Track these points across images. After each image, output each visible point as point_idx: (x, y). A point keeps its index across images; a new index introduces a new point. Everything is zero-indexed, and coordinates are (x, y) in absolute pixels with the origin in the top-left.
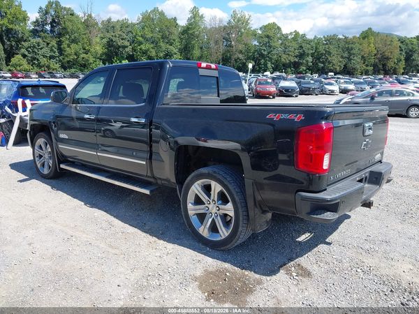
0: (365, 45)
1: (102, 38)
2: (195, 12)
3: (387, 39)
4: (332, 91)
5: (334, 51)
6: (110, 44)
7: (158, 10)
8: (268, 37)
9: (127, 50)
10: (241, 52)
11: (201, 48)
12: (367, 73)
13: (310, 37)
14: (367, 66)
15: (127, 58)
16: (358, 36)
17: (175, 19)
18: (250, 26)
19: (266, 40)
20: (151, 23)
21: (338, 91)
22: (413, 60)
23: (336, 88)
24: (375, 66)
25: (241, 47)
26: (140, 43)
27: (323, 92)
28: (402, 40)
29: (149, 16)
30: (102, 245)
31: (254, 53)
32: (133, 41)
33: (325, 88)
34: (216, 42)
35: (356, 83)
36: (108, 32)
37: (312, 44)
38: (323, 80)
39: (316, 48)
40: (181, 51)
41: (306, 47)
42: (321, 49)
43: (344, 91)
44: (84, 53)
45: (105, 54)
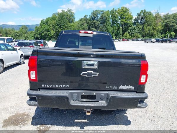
1: (162, 23)
6: (166, 25)
9: (174, 27)
15: (174, 31)
36: (166, 20)
44: (152, 30)
45: (162, 30)
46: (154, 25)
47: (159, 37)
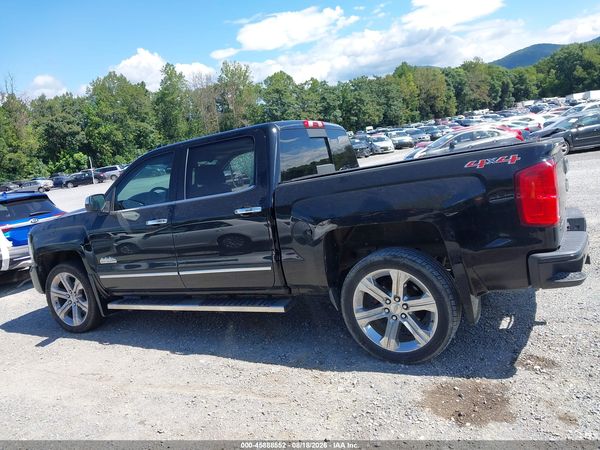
0: (404, 85)
1: (36, 126)
2: (169, 71)
3: (428, 73)
4: (386, 149)
5: (367, 98)
6: (50, 132)
7: (115, 75)
8: (278, 91)
9: (78, 137)
10: (245, 117)
11: (188, 120)
12: (413, 120)
13: (332, 83)
14: (412, 110)
15: (80, 150)
16: (391, 74)
17: (143, 84)
18: (250, 79)
19: (276, 96)
20: (107, 94)
21: (393, 146)
22: (465, 95)
23: (388, 144)
24: (421, 109)
25: (244, 110)
26: (98, 125)
27: (374, 152)
28: (447, 73)
29: (103, 84)
30: (251, 397)
31: (263, 116)
32: (86, 124)
33: (376, 146)
34: (208, 109)
35: (412, 134)
36: (43, 116)
37: (337, 92)
38: (368, 136)
39: (344, 98)
40: (158, 127)
41: (330, 98)
42: (350, 98)
43: (399, 146)
44: (10, 152)
45: (45, 148)
46: (10, 133)
47: (40, 172)
